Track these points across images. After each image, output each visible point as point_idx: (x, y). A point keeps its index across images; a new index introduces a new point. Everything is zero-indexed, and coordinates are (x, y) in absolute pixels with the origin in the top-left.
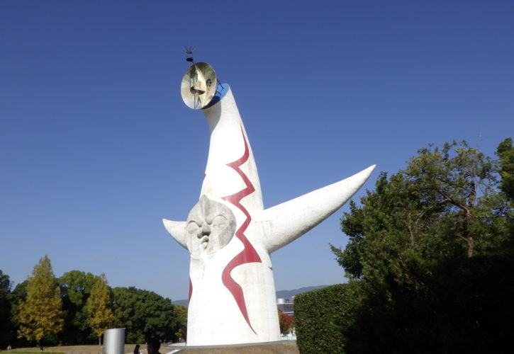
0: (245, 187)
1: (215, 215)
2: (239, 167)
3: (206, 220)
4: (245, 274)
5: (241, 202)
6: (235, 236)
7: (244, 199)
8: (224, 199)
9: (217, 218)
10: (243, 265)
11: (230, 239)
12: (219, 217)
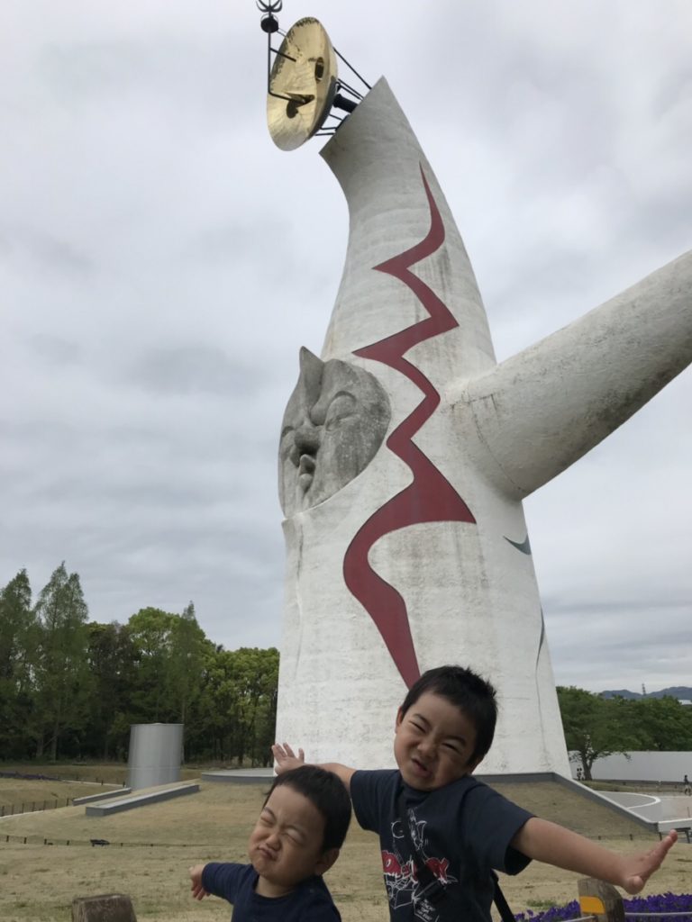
0: (425, 315)
1: (330, 395)
2: (410, 269)
3: (310, 415)
4: (415, 555)
5: (408, 356)
6: (384, 446)
7: (419, 346)
8: (359, 353)
9: (335, 401)
10: (410, 527)
11: (371, 457)
12: (339, 398)
